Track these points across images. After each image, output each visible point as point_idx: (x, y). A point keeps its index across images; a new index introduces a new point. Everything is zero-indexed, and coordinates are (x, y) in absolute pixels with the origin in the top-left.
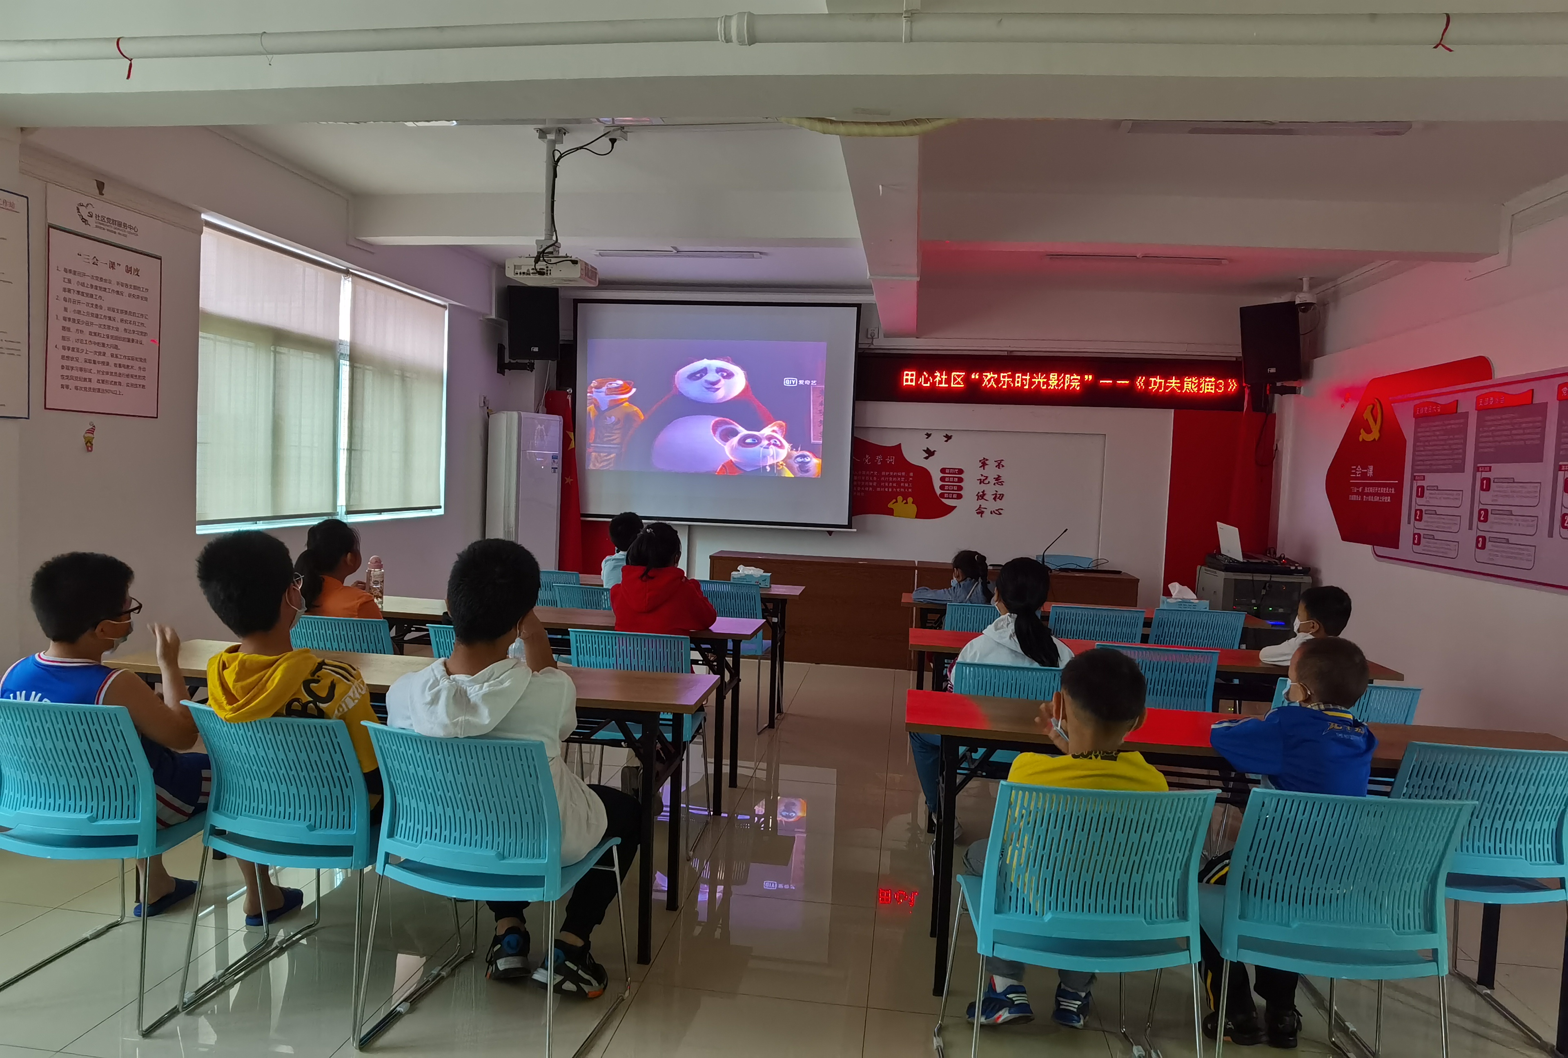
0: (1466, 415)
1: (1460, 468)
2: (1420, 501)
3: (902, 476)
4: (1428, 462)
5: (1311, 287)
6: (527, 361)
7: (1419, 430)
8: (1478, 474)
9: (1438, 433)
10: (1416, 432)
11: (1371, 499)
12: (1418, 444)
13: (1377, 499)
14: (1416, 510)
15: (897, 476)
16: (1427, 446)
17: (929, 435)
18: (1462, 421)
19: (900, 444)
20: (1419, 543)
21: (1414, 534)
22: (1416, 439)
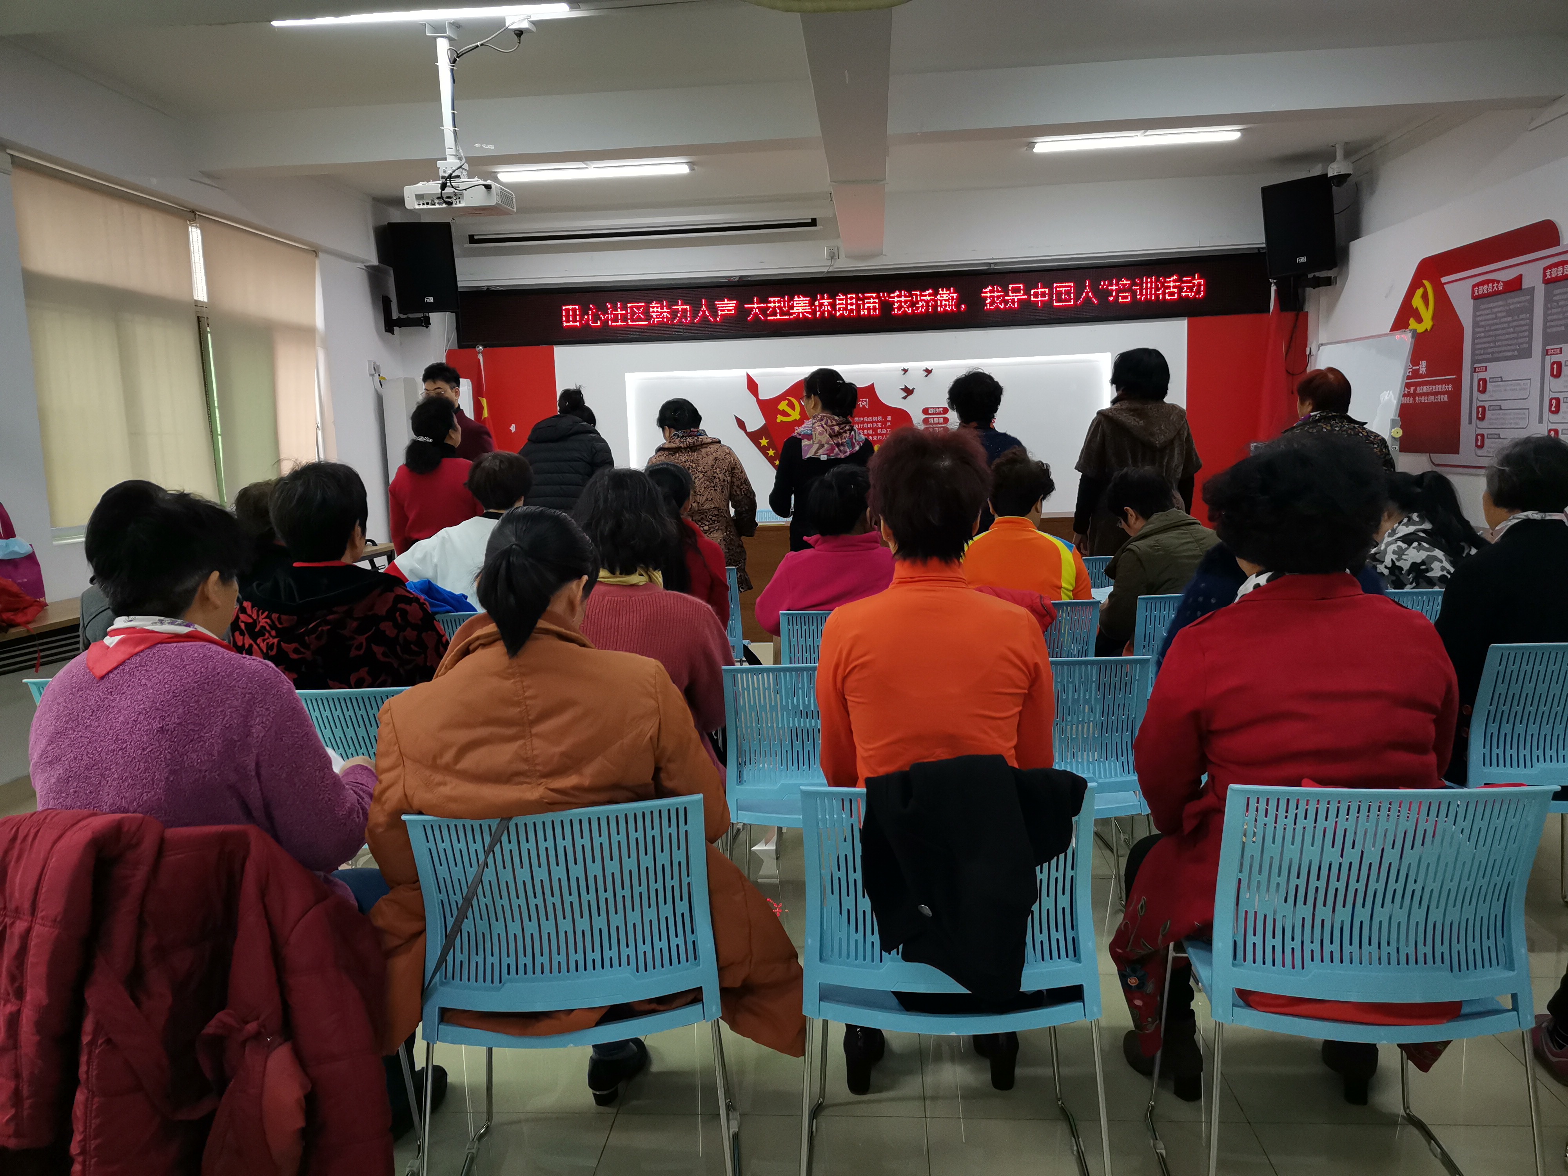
0: (1532, 290)
1: (1526, 353)
2: (1482, 397)
3: (877, 422)
4: (1490, 350)
5: (1347, 155)
6: (420, 315)
7: (1478, 313)
8: (1548, 357)
9: (1500, 315)
10: (1475, 316)
11: (1424, 400)
12: (1478, 330)
13: (1431, 398)
14: (1478, 408)
16: (1489, 331)
17: (905, 371)
18: (1528, 297)
19: (873, 384)
20: (1482, 446)
21: (1477, 435)
22: (1476, 324)
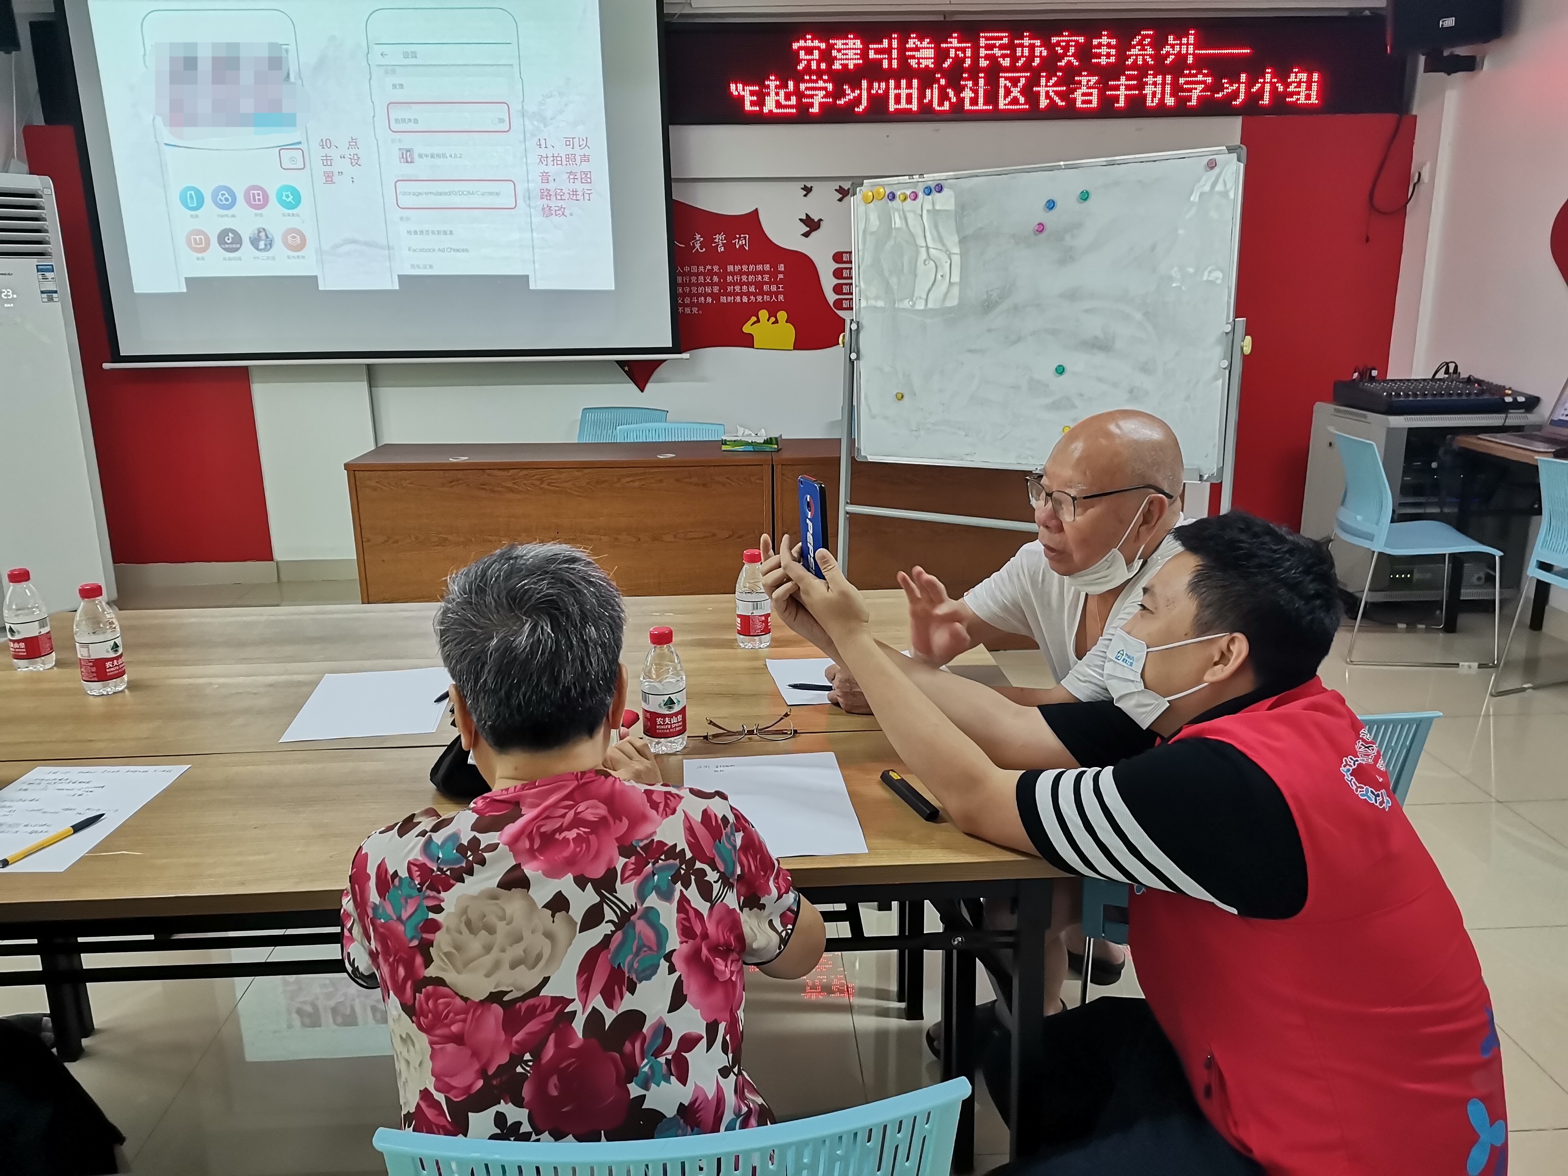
3: (762, 273)
15: (755, 273)
17: (808, 190)
19: (756, 210)
